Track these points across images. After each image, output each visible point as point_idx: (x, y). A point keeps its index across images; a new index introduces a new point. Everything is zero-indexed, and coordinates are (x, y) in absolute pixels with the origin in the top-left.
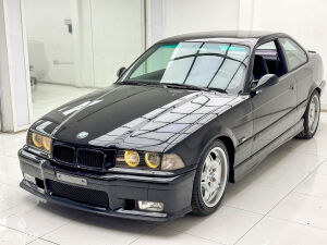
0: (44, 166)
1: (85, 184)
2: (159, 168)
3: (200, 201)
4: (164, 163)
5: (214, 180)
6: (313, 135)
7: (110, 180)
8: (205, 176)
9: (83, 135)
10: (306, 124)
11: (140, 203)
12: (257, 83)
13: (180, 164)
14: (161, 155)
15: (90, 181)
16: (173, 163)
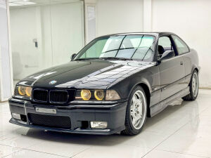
0: (27, 105)
1: (55, 113)
2: (104, 99)
3: (130, 124)
4: (107, 96)
5: (138, 112)
6: (195, 98)
7: (72, 109)
8: (133, 108)
9: (53, 82)
10: (191, 90)
11: (92, 123)
12: (161, 56)
13: (117, 97)
14: (105, 91)
15: (58, 110)
16: (113, 96)
